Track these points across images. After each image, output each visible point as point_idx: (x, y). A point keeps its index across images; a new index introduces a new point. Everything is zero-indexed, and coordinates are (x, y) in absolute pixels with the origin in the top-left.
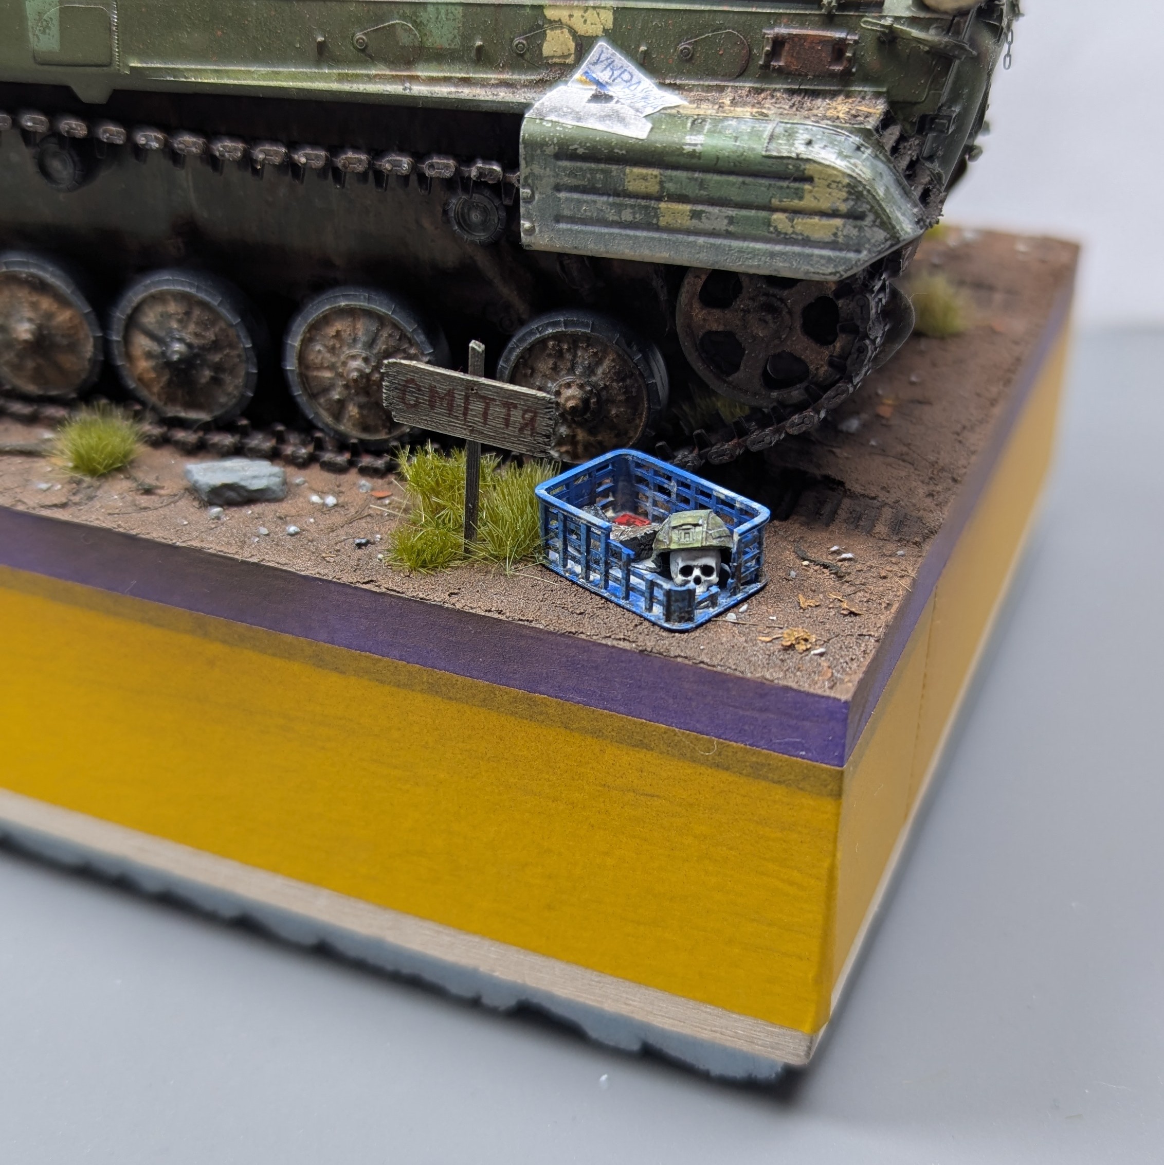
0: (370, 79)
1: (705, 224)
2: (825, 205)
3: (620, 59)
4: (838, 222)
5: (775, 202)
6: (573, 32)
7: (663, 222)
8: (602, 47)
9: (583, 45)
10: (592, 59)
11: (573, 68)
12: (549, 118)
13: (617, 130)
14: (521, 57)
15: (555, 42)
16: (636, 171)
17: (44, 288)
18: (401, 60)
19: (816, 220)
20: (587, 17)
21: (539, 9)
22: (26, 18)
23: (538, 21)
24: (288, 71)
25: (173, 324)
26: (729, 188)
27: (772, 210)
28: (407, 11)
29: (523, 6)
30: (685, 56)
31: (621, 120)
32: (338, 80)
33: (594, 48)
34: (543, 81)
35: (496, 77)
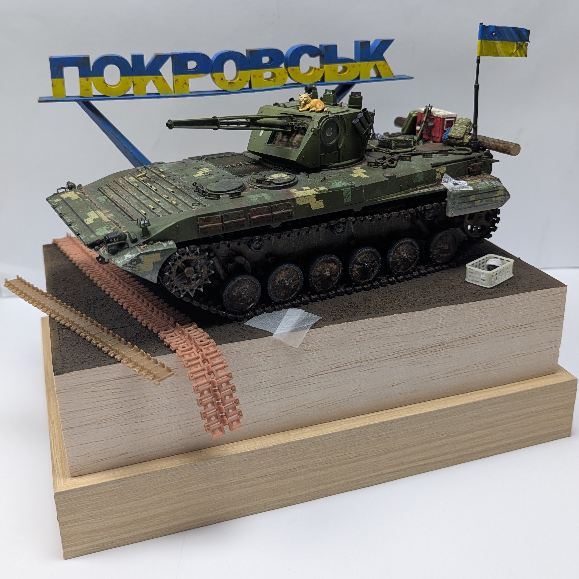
0: (410, 192)
1: (482, 203)
2: (500, 195)
3: (448, 176)
4: (502, 197)
5: (493, 196)
6: (440, 173)
7: (475, 205)
8: (445, 175)
9: (442, 175)
10: (444, 177)
11: (441, 180)
12: (454, 190)
13: (467, 189)
14: (433, 180)
15: (438, 176)
16: (472, 196)
17: (332, 261)
18: (414, 186)
19: (499, 197)
20: (442, 169)
21: (435, 169)
22: (343, 196)
23: (435, 172)
24: (396, 194)
25: (365, 259)
26: (486, 195)
27: (492, 197)
28: (415, 176)
29: (433, 170)
30: (457, 173)
31: (466, 187)
32: (405, 193)
33: (444, 175)
34: (437, 184)
35: (430, 185)
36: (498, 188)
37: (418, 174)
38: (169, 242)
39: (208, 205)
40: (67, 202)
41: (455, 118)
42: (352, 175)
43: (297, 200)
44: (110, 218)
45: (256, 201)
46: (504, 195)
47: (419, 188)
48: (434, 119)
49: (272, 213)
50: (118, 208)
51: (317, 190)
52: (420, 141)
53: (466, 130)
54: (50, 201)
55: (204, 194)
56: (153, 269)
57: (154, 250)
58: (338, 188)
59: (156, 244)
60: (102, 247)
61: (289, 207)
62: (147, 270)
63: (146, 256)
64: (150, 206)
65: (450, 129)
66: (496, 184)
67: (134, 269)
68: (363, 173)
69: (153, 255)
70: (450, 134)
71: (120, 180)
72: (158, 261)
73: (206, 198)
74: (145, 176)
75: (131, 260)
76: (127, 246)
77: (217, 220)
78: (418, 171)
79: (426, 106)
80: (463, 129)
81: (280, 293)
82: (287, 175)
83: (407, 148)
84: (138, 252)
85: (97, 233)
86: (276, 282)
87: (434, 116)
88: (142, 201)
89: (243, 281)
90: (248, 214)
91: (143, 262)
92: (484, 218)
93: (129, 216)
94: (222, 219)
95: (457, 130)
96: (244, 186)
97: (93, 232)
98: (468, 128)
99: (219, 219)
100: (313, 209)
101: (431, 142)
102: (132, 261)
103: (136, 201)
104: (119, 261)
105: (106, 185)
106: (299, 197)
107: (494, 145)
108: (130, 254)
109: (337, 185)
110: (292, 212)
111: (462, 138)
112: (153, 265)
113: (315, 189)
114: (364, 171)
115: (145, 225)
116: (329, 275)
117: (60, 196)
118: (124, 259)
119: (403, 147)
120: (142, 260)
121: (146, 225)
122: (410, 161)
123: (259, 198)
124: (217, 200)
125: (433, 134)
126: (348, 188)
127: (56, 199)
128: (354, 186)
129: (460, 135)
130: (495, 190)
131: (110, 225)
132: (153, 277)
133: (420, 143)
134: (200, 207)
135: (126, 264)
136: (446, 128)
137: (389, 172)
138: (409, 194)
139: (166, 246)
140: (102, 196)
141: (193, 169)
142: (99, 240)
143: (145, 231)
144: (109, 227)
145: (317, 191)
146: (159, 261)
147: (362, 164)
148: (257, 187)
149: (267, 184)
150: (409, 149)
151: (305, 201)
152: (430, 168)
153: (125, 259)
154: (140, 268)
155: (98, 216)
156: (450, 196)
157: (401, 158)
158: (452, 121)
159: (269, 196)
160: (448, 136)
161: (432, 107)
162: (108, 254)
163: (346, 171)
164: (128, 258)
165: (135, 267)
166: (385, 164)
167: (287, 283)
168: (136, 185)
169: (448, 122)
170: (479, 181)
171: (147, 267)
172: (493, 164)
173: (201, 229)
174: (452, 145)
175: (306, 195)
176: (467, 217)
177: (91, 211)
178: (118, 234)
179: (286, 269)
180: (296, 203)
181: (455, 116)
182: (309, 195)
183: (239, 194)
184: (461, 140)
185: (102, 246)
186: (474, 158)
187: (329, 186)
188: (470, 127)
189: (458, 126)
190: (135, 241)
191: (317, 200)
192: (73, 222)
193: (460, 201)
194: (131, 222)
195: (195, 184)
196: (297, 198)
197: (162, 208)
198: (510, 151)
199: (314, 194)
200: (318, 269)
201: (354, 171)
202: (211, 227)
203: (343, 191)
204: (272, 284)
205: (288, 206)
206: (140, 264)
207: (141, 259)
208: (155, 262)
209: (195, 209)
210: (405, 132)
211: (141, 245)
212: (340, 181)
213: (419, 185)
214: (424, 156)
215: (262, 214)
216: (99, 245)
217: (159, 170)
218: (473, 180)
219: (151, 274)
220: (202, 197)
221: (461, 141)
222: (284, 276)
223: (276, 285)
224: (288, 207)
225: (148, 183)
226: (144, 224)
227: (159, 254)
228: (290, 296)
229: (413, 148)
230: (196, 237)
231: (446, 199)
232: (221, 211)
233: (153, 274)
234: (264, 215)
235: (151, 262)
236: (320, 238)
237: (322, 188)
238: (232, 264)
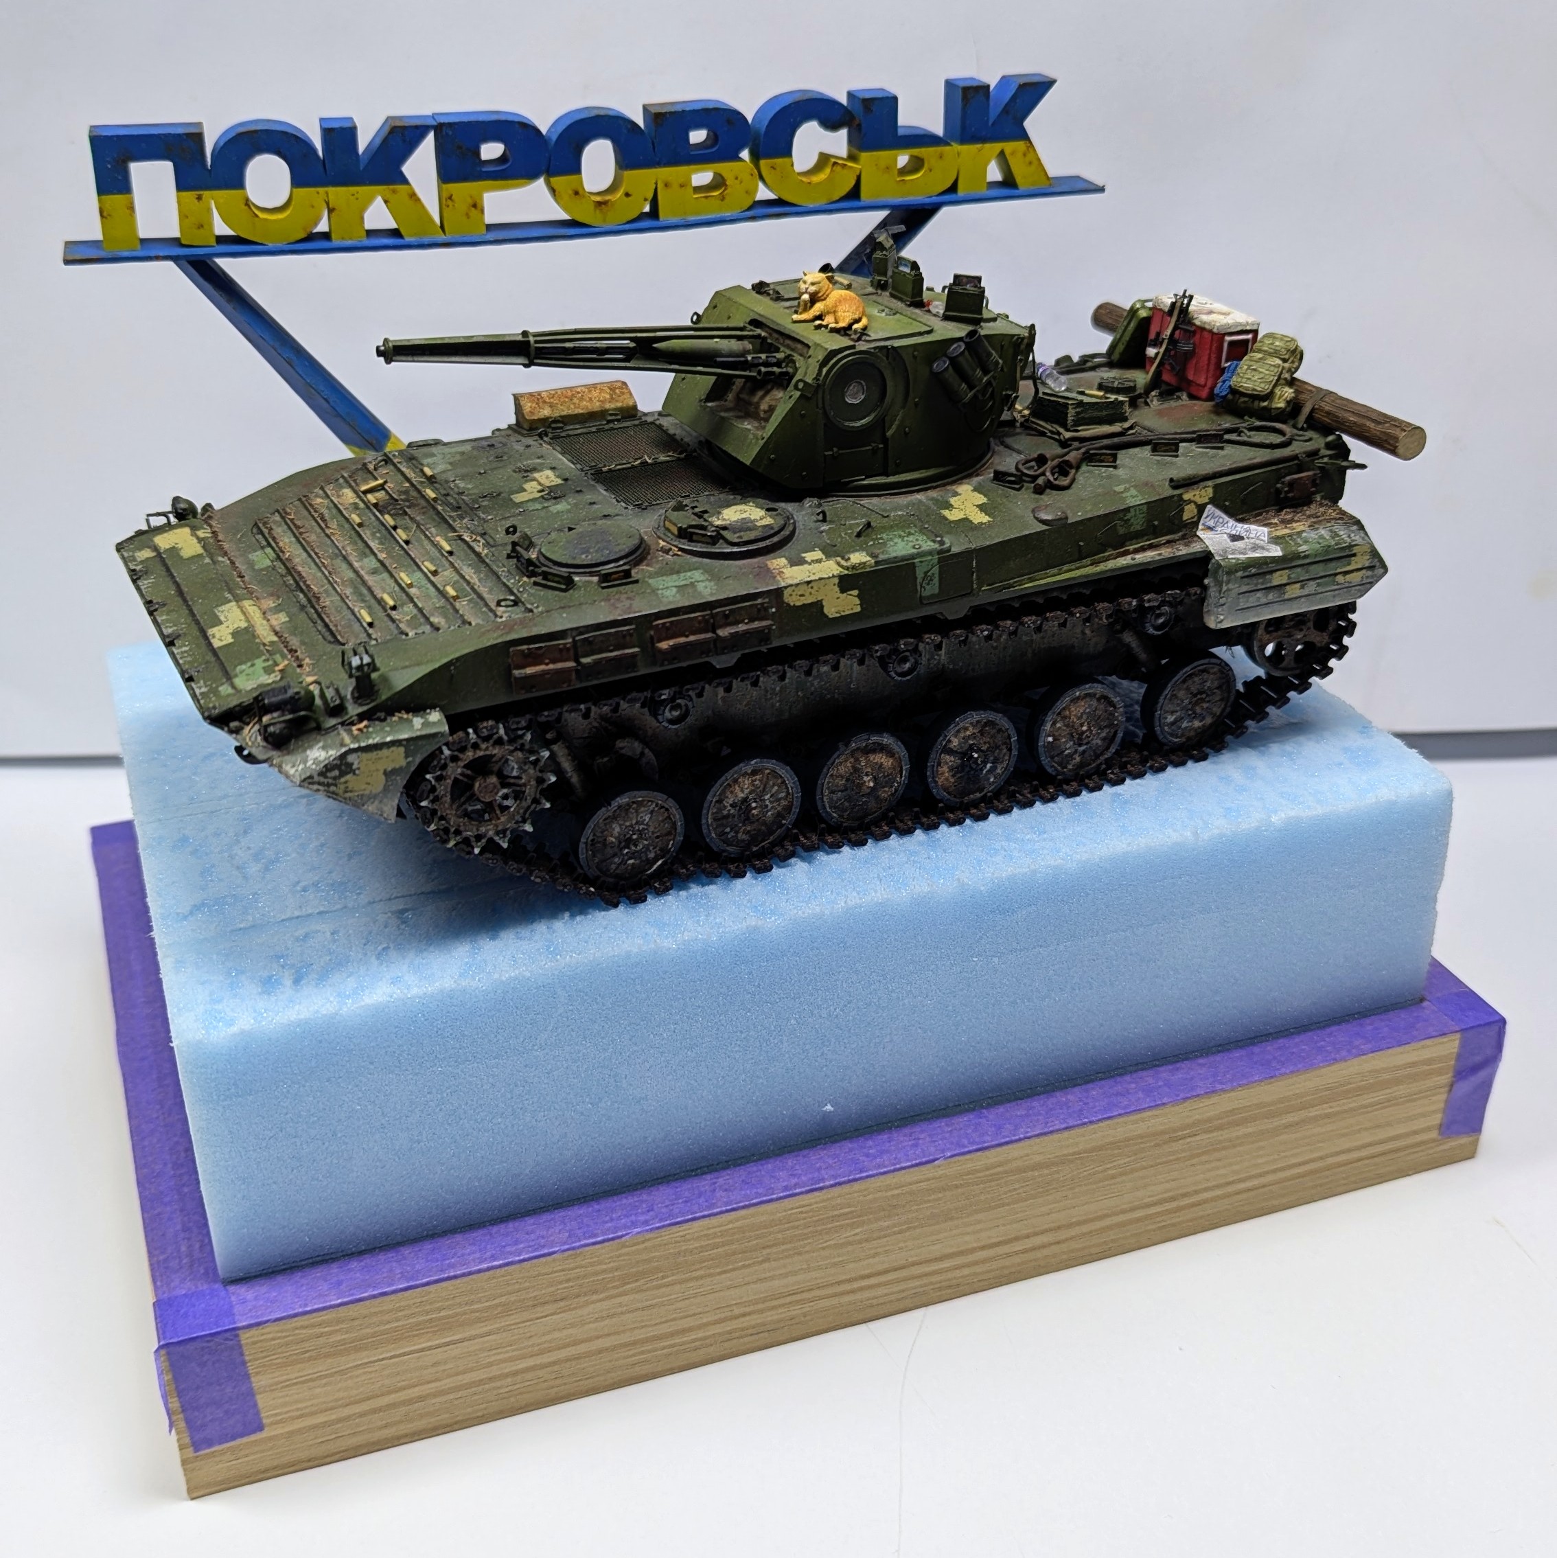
0: (1107, 559)
1: (1306, 591)
2: (1360, 566)
3: (1218, 513)
4: (1364, 572)
5: (1339, 570)
6: (1195, 503)
7: (1286, 596)
8: (1210, 509)
9: (1201, 509)
10: (1204, 515)
11: (1197, 523)
12: (1230, 557)
13: (1266, 554)
14: (1173, 524)
15: (1189, 512)
16: (1278, 573)
17: (882, 748)
18: (1119, 543)
19: (1355, 574)
20: (1202, 494)
21: (1180, 495)
22: (916, 578)
23: (1180, 503)
24: (1065, 567)
25: (971, 742)
26: (1319, 570)
27: (1336, 574)
28: (1121, 515)
29: (1173, 496)
30: (1243, 502)
31: (1263, 548)
32: (1092, 565)
33: (1207, 510)
34: (1185, 535)
35: (1163, 539)
36: (1355, 550)
37: (1132, 510)
38: (430, 713)
39: (540, 609)
40: (169, 563)
41: (1255, 332)
42: (946, 513)
43: (786, 593)
44: (278, 629)
45: (671, 599)
46: (1371, 568)
47: (1131, 548)
48: (1194, 333)
49: (714, 632)
50: (301, 596)
51: (843, 563)
52: (1153, 393)
53: (1281, 373)
54: (126, 554)
55: (531, 568)
56: (386, 789)
57: (388, 739)
58: (904, 559)
59: (394, 719)
60: (248, 724)
61: (763, 613)
62: (367, 792)
63: (365, 756)
64: (386, 597)
65: (1237, 365)
66: (1349, 536)
67: (333, 788)
68: (977, 506)
69: (385, 752)
70: (1234, 381)
71: (317, 496)
72: (397, 766)
73: (535, 584)
74: (384, 489)
75: (326, 766)
76: (313, 725)
77: (562, 655)
78: (1132, 502)
79: (1176, 295)
80: (1272, 368)
81: (737, 832)
82: (768, 510)
83: (1110, 422)
84: (342, 745)
85: (238, 682)
86: (725, 807)
87: (1194, 324)
88: (366, 577)
89: (635, 806)
90: (648, 635)
91: (357, 772)
92: (1311, 624)
93: (326, 626)
94: (575, 652)
95: (1255, 370)
96: (643, 546)
97: (229, 677)
98: (1287, 365)
99: (568, 649)
100: (831, 616)
101: (1185, 396)
102: (328, 768)
103: (351, 575)
104: (293, 766)
105: (278, 511)
106: (791, 585)
107: (1355, 423)
108: (324, 748)
109: (900, 546)
110: (769, 627)
111: (1269, 396)
112: (383, 777)
113: (839, 559)
114: (981, 499)
115: (363, 670)
116: (872, 784)
117: (152, 541)
118: (305, 761)
119: (1100, 421)
120: (354, 767)
121: (366, 668)
122: (1115, 467)
123: (680, 588)
124: (565, 591)
125: (1191, 377)
126: (930, 558)
127: (140, 550)
128: (949, 550)
129: (1262, 385)
130: (1347, 553)
131: (275, 654)
132: (385, 809)
133: (1152, 401)
134: (517, 613)
135: (311, 777)
136: (1227, 361)
137: (1053, 507)
138: (1102, 567)
139: (420, 727)
140: (263, 548)
141: (514, 471)
142: (240, 705)
143: (365, 684)
144: (271, 662)
145: (842, 567)
146: (401, 768)
147: (977, 475)
148: (680, 549)
149: (708, 543)
150: (1116, 428)
151: (807, 594)
152: (1169, 492)
153: (310, 763)
154: (350, 786)
155: (248, 620)
156: (1216, 572)
157: (1089, 458)
158: (1247, 341)
159: (710, 581)
160: (1230, 386)
161: (1191, 297)
162: (265, 744)
163: (932, 499)
164: (316, 761)
165: (335, 785)
166: (1040, 481)
167: (755, 808)
168: (356, 519)
169: (1231, 343)
170: (1302, 528)
171: (368, 784)
172: (1350, 473)
173: (516, 678)
174: (1239, 413)
175: (813, 578)
176: (1262, 626)
177: (230, 601)
178: (290, 693)
179: (754, 773)
180: (783, 602)
181: (1255, 327)
182: (821, 579)
183: (627, 574)
184: (1264, 401)
185: (248, 720)
186: (1295, 457)
187: (877, 551)
188: (1293, 362)
189: (1260, 359)
190: (337, 710)
191: (843, 591)
192: (178, 636)
193: (1245, 588)
194: (332, 646)
195: (511, 529)
196: (786, 587)
197: (416, 605)
198: (1396, 447)
199: (834, 576)
200: (842, 770)
201: (953, 501)
202: (544, 673)
203: (917, 564)
204: (715, 811)
205: (759, 610)
206: (349, 777)
207: (352, 764)
208: (390, 769)
209: (504, 619)
210: (1116, 356)
211: (353, 724)
212: (910, 534)
213: (1134, 541)
214: (1154, 450)
215: (687, 636)
216: (241, 721)
217: (422, 471)
218: (1285, 522)
219: (381, 802)
220: (525, 579)
221: (1265, 404)
222: (746, 791)
223: (725, 812)
224: (760, 613)
225: (387, 517)
226: (360, 668)
227: (402, 750)
228: (763, 841)
229: (1127, 425)
230: (502, 699)
231: (1206, 581)
232: (572, 629)
233: (385, 800)
234: (692, 638)
235: (377, 770)
236: (851, 682)
237: (858, 558)
238: (606, 759)
